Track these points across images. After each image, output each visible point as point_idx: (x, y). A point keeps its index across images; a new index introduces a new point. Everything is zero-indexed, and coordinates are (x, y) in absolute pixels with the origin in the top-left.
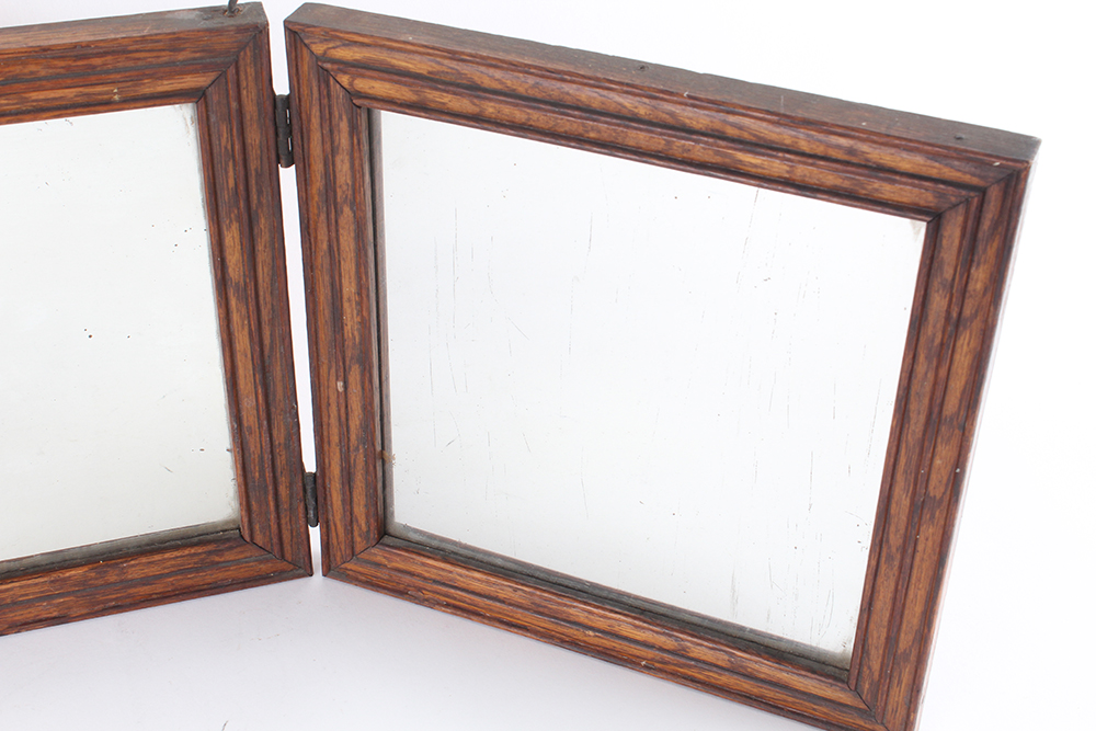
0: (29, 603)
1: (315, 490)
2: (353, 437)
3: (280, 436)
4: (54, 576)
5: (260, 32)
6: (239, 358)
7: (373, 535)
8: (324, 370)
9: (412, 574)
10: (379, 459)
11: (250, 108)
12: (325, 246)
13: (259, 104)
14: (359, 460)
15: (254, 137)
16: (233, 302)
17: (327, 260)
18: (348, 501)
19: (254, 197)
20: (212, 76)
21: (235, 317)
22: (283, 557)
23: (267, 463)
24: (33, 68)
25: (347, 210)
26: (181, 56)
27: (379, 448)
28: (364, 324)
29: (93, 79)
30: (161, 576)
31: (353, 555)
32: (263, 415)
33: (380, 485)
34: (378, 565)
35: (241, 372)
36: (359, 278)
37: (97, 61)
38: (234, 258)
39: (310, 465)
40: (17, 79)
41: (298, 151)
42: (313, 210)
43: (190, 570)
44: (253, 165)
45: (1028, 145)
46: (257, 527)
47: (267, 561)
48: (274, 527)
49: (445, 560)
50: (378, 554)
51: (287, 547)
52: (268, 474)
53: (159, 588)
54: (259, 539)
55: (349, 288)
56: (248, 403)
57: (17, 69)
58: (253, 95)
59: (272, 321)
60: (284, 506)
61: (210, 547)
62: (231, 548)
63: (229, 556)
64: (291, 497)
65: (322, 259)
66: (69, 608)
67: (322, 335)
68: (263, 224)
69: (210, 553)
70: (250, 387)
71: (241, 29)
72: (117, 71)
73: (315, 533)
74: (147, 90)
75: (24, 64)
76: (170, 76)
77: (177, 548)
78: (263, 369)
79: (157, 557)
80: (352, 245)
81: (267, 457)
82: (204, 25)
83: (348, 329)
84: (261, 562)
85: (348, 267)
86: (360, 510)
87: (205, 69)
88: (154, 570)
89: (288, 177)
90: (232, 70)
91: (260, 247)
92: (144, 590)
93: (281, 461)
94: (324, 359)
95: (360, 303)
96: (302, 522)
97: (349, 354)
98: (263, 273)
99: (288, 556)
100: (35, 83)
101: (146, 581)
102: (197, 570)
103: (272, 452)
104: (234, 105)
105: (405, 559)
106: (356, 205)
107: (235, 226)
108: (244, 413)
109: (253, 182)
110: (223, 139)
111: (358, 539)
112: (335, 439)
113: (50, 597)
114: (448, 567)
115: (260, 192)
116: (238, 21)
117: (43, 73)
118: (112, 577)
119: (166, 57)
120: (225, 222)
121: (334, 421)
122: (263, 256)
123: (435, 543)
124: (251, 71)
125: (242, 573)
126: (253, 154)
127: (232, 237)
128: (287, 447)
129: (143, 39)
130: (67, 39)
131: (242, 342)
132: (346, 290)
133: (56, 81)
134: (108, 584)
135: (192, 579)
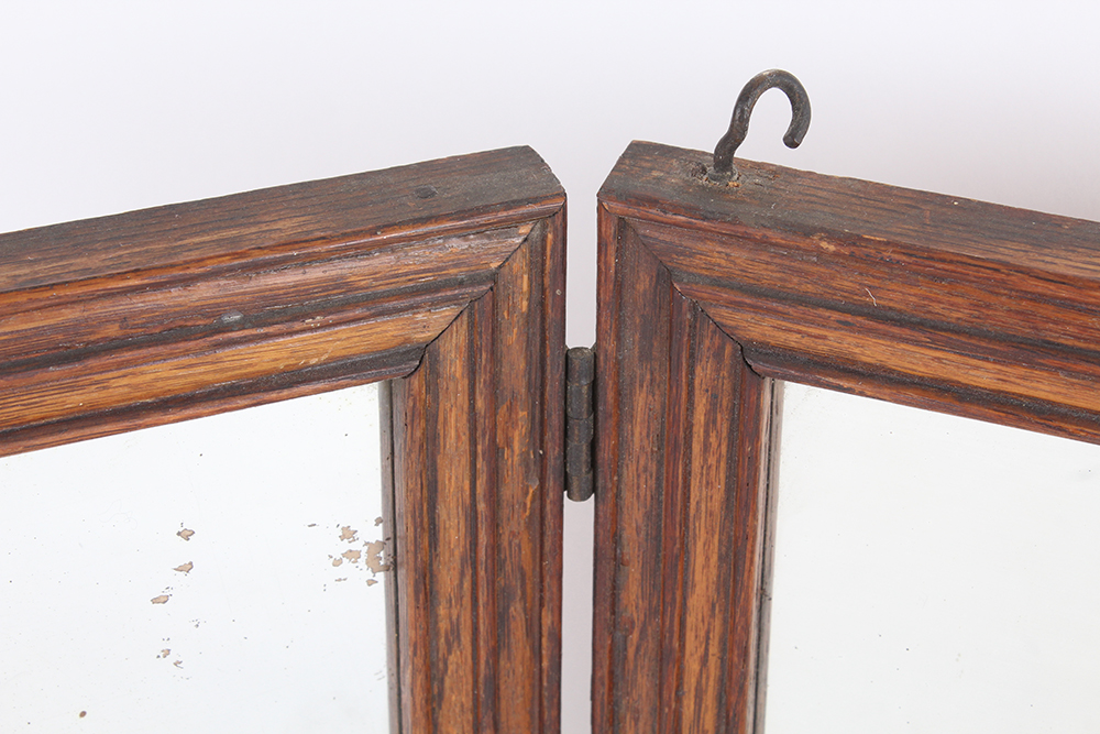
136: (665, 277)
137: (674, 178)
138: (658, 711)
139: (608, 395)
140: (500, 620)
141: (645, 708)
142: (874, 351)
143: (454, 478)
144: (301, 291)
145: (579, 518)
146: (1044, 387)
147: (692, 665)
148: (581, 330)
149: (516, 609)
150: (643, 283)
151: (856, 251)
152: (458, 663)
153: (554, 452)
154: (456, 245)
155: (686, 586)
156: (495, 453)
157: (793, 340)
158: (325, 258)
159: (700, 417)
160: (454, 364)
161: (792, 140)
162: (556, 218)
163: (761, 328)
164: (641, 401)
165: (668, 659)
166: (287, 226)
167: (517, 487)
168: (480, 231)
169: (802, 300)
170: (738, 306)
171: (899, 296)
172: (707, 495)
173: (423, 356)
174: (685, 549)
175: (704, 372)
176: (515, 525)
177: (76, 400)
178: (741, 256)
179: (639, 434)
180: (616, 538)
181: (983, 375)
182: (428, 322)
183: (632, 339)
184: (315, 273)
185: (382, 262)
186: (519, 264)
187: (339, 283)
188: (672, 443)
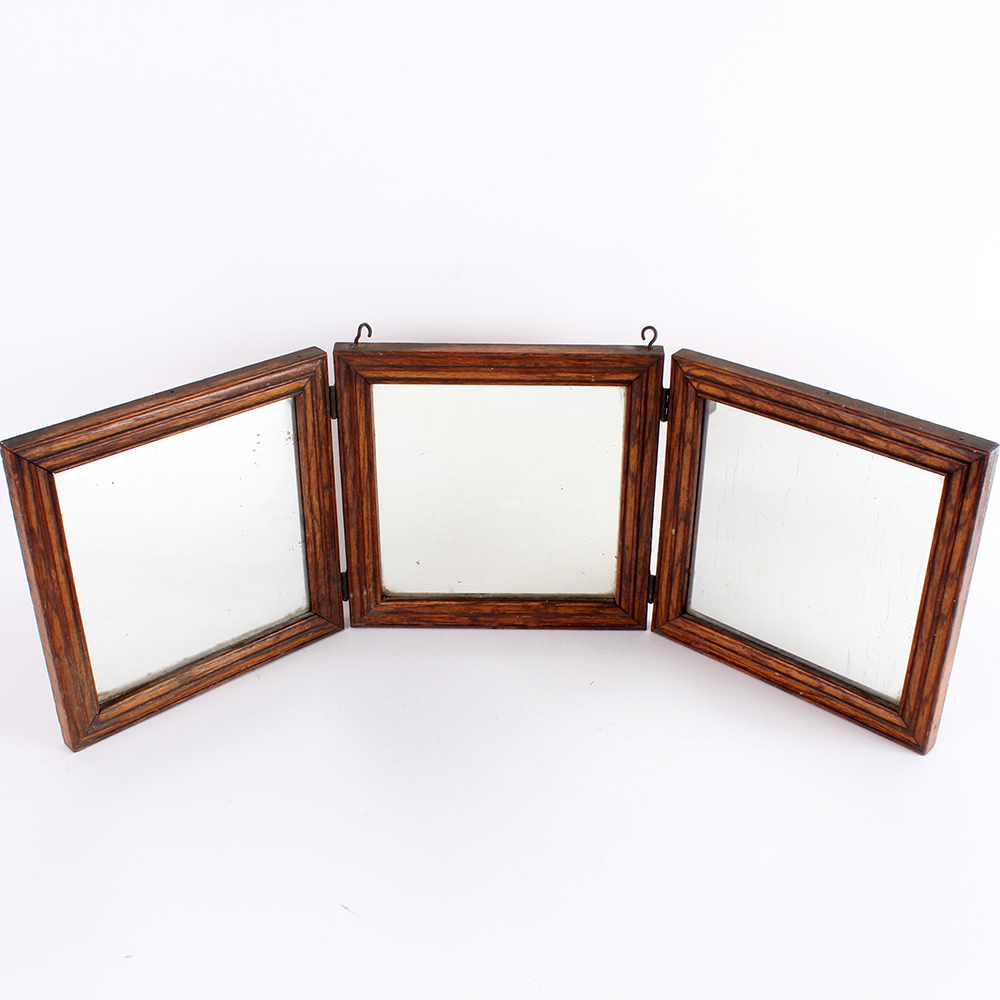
0: (511, 615)
1: (654, 584)
2: (676, 559)
3: (641, 554)
4: (524, 604)
5: (660, 359)
6: (629, 512)
7: (679, 611)
8: (667, 523)
9: (694, 634)
10: (687, 572)
11: (651, 392)
12: (676, 462)
13: (656, 391)
14: (677, 570)
15: (651, 406)
16: (630, 483)
17: (676, 469)
18: (669, 592)
19: (647, 433)
20: (636, 376)
21: (629, 490)
22: (633, 618)
23: (633, 567)
24: (560, 362)
25: (688, 445)
26: (624, 365)
27: (688, 567)
28: (689, 501)
29: (584, 370)
30: (572, 615)
31: (668, 620)
32: (635, 541)
33: (686, 586)
34: (679, 628)
35: (628, 517)
36: (690, 479)
37: (588, 363)
38: (633, 462)
39: (653, 572)
40: (552, 367)
41: (670, 415)
42: (673, 443)
43: (588, 615)
44: (649, 418)
45: (993, 445)
46: (623, 599)
47: (625, 617)
48: (631, 600)
49: (712, 629)
50: (679, 622)
51: (636, 612)
52: (633, 572)
53: (571, 621)
54: (623, 605)
55: (684, 483)
56: (629, 534)
57: (553, 362)
58: (653, 387)
59: (646, 495)
60: (638, 590)
61: (600, 605)
62: (608, 607)
63: (608, 611)
64: (642, 585)
65: (674, 467)
66: (528, 622)
67: (669, 506)
68: (649, 447)
69: (598, 607)
70: (631, 526)
71: (652, 356)
72: (596, 368)
73: (651, 607)
74: (607, 378)
75: (557, 360)
76: (618, 373)
77: (584, 602)
78: (638, 518)
79: (574, 604)
80: (689, 462)
81: (634, 562)
82: (636, 352)
83: (681, 503)
84: (622, 617)
85: (685, 472)
86: (674, 597)
87: (634, 372)
88: (571, 611)
89: (664, 426)
90: (645, 374)
91: (646, 458)
92: (564, 620)
93: (640, 566)
94: (668, 518)
95: (688, 491)
96: (645, 600)
97: (680, 516)
98: (646, 470)
99: (636, 617)
100: (560, 369)
101: (566, 616)
102: (590, 615)
103: (636, 561)
104: (644, 390)
105: (692, 626)
106: (692, 443)
107: (636, 446)
108: (626, 539)
109: (647, 427)
110: (637, 405)
111: (671, 613)
112: (667, 559)
113: (520, 614)
114: (713, 632)
115: (650, 432)
116: (651, 353)
117: (564, 365)
118: (551, 610)
119: (617, 365)
120: (632, 443)
121: (668, 550)
122: (647, 463)
123: (708, 620)
124: (654, 376)
125: (612, 622)
126: (649, 414)
127: (634, 451)
128: (644, 560)
129: (609, 356)
130: (577, 352)
131: (631, 503)
132: (683, 484)
133: (569, 369)
134: (547, 613)
135: (587, 620)
136: (348, 367)
137: (347, 348)
138: (355, 466)
139: (339, 395)
140: (321, 449)
141: (352, 466)
142: (392, 374)
143: (310, 417)
144: (280, 378)
145: (334, 423)
146: (426, 375)
147: (362, 453)
148: (332, 382)
149: (323, 446)
150: (343, 369)
151: (387, 355)
152: (313, 460)
153: (328, 409)
154: (307, 365)
155: (359, 435)
156: (317, 411)
157: (376, 375)
158: (284, 370)
159: (358, 396)
160: (308, 392)
161: (369, 336)
162: (325, 358)
163: (369, 374)
164: (345, 395)
165: (356, 452)
166: (276, 365)
167: (322, 419)
168: (311, 362)
169: (377, 366)
170: (363, 370)
171: (396, 362)
172: (361, 414)
173: (303, 389)
174: (358, 427)
175: (358, 386)
176: (322, 426)
177: (241, 404)
178: (363, 360)
179: (345, 403)
180: (342, 427)
181: (414, 375)
182: (303, 382)
183: (342, 382)
184: (283, 373)
185: (294, 370)
186: (319, 368)
187: (287, 375)
188: (352, 403)
